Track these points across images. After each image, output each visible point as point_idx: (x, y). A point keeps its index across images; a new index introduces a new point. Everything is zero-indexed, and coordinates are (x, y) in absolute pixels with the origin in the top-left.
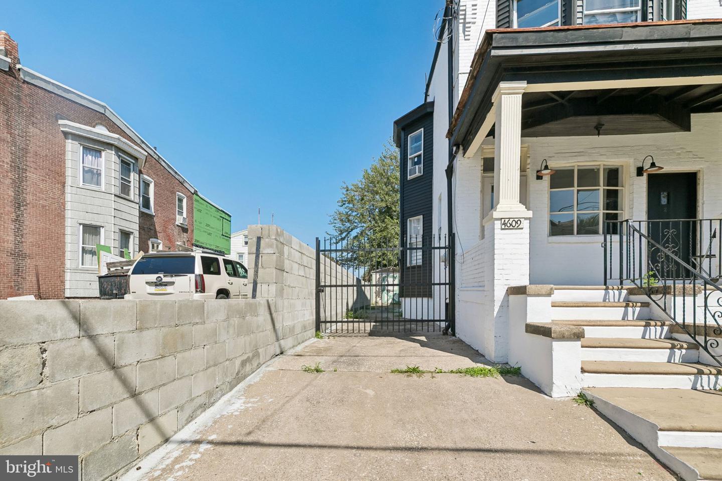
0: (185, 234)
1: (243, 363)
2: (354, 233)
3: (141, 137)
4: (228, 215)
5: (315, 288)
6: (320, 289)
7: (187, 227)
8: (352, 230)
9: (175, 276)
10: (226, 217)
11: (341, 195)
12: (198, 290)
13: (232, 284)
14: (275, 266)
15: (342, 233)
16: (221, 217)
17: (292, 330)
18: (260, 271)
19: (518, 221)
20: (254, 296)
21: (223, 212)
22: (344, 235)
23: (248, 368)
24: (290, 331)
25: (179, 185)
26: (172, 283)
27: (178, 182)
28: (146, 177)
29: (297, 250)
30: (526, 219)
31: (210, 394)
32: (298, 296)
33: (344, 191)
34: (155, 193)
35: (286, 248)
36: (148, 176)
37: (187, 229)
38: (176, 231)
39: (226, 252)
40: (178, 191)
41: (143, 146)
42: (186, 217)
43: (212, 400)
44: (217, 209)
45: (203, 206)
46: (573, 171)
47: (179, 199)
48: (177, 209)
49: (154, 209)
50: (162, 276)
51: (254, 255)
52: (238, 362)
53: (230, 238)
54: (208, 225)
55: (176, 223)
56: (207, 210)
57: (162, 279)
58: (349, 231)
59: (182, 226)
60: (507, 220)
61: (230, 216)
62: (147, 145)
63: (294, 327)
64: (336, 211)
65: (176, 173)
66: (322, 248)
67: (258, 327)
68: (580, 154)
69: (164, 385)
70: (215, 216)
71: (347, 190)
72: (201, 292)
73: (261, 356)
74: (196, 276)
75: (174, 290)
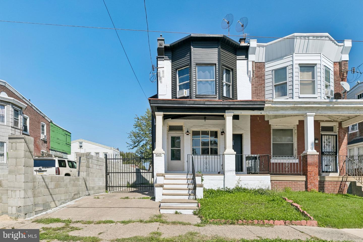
0: (45, 144)
1: (75, 195)
2: (141, 144)
3: (22, 96)
4: (69, 133)
5: (105, 173)
6: (107, 174)
7: (46, 140)
8: (141, 141)
9: (47, 168)
10: (68, 134)
11: (134, 122)
12: (57, 174)
13: (71, 171)
14: (86, 166)
15: (135, 143)
16: (65, 134)
17: (93, 188)
18: (81, 168)
19: (160, 154)
20: (79, 176)
21: (67, 131)
22: (136, 144)
23: (76, 196)
24: (92, 188)
25: (42, 118)
26: (46, 171)
27: (42, 117)
28: (25, 115)
29: (95, 160)
30: (163, 153)
31: (65, 200)
32: (96, 176)
33: (137, 120)
34: (30, 123)
35: (90, 160)
36: (26, 115)
37: (47, 141)
38: (41, 142)
39: (68, 153)
40: (42, 122)
41: (24, 100)
42: (46, 135)
43: (66, 202)
44: (63, 130)
45: (55, 129)
46: (200, 131)
47: (42, 126)
48: (41, 131)
49: (29, 132)
50: (41, 168)
51: (79, 163)
52: (73, 194)
53: (71, 145)
54: (58, 139)
55: (41, 139)
56: (58, 131)
57: (41, 169)
58: (139, 142)
59: (44, 140)
60: (157, 154)
61: (71, 133)
62: (26, 99)
63: (94, 187)
64: (132, 131)
65: (41, 112)
66: (108, 158)
67: (79, 185)
68: (202, 126)
69: (55, 194)
70: (62, 133)
71: (138, 119)
72: (58, 175)
73: (81, 194)
74: (56, 168)
75: (46, 173)
